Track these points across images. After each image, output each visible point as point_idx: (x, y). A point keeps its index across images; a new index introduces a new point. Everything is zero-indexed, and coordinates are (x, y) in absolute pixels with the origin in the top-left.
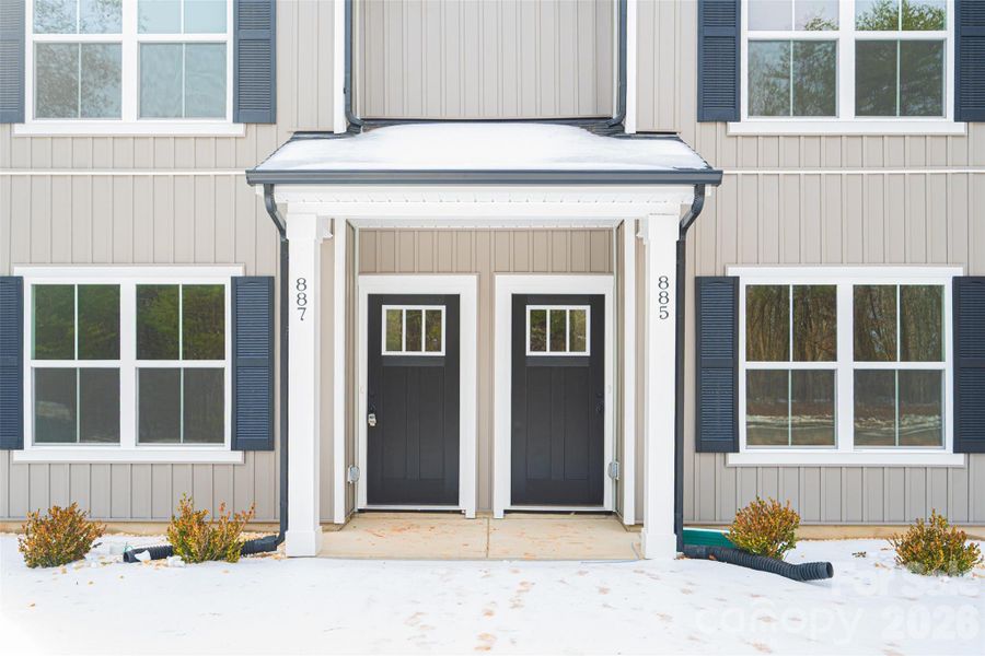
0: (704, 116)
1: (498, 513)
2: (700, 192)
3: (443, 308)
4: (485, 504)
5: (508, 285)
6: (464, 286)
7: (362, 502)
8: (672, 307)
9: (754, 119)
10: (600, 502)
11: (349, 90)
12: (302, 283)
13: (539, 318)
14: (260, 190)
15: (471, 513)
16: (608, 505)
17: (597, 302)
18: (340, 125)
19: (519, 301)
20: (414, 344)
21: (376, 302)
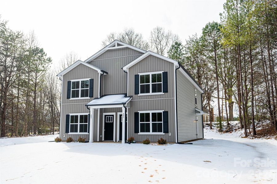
1: (117, 141)
15: (114, 141)
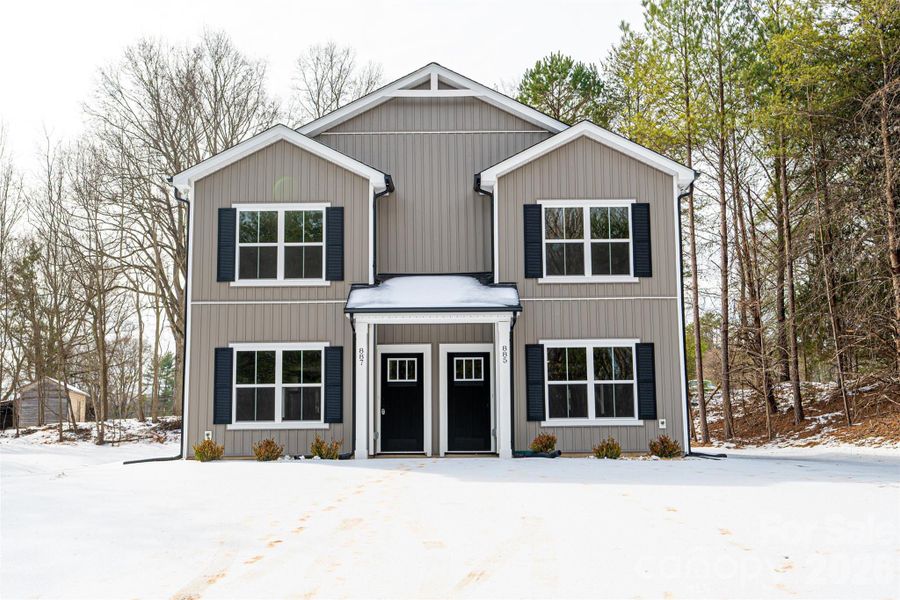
0: (527, 275)
2: (515, 314)
3: (415, 359)
4: (436, 450)
5: (445, 349)
6: (426, 349)
7: (379, 451)
8: (508, 358)
9: (549, 277)
10: (490, 449)
11: (375, 266)
12: (361, 350)
13: (460, 363)
14: (348, 315)
16: (493, 450)
17: (486, 356)
18: (371, 281)
19: (451, 356)
20: (402, 376)
21: (385, 357)
